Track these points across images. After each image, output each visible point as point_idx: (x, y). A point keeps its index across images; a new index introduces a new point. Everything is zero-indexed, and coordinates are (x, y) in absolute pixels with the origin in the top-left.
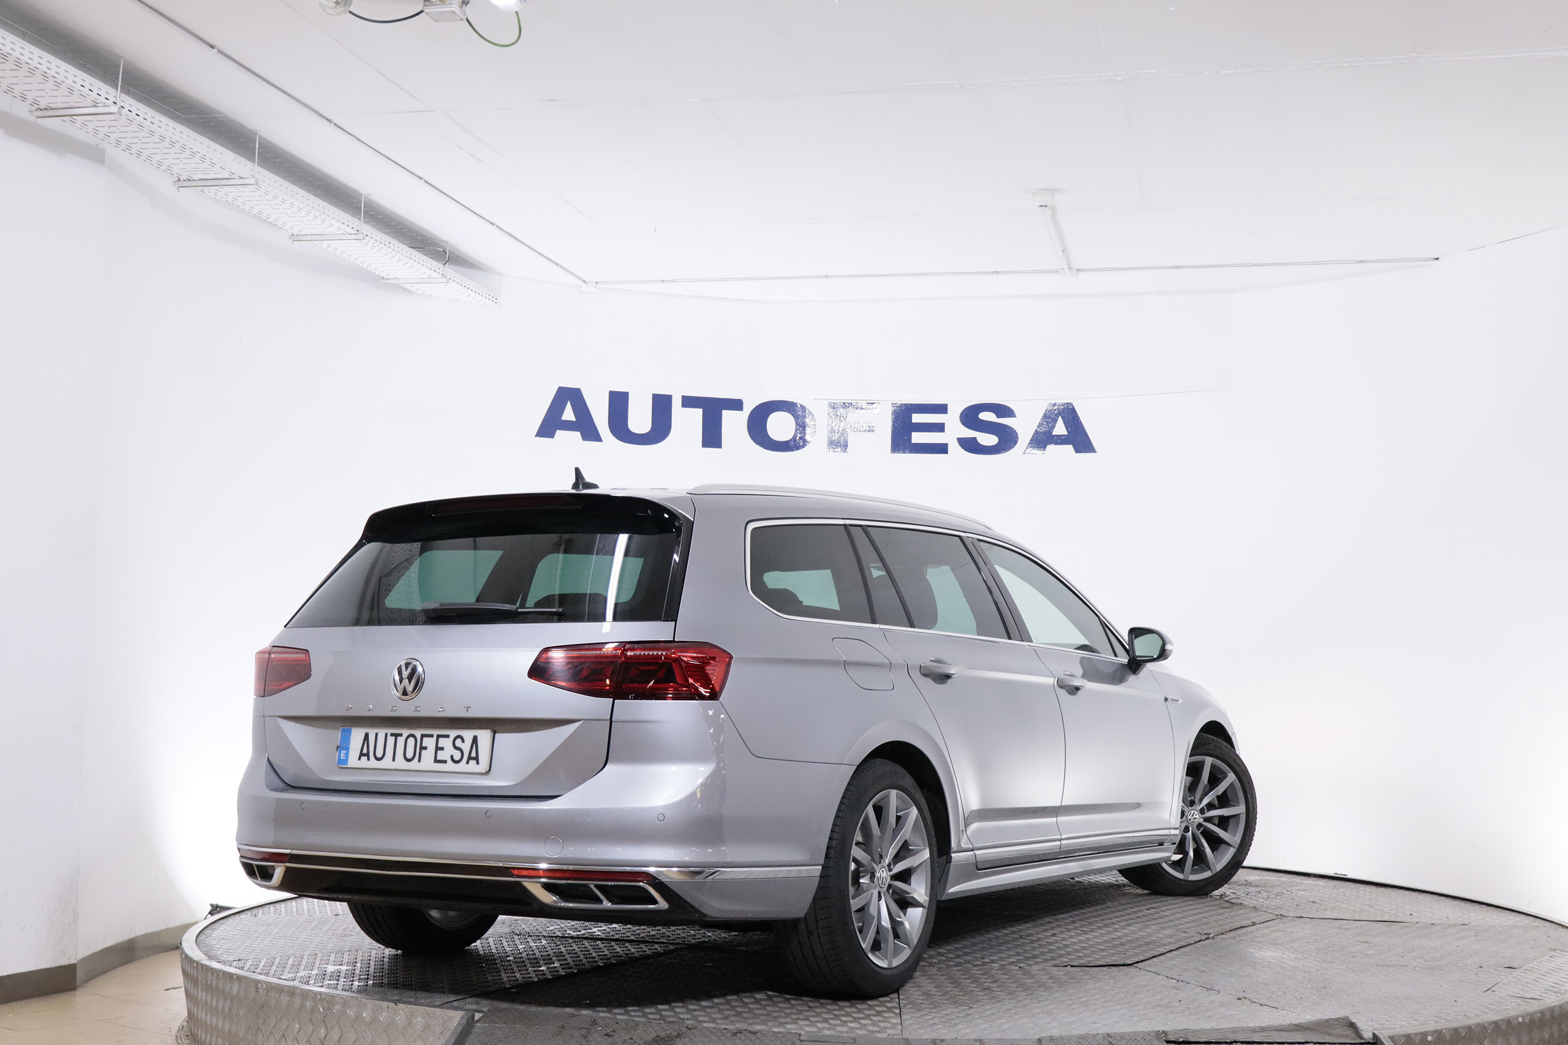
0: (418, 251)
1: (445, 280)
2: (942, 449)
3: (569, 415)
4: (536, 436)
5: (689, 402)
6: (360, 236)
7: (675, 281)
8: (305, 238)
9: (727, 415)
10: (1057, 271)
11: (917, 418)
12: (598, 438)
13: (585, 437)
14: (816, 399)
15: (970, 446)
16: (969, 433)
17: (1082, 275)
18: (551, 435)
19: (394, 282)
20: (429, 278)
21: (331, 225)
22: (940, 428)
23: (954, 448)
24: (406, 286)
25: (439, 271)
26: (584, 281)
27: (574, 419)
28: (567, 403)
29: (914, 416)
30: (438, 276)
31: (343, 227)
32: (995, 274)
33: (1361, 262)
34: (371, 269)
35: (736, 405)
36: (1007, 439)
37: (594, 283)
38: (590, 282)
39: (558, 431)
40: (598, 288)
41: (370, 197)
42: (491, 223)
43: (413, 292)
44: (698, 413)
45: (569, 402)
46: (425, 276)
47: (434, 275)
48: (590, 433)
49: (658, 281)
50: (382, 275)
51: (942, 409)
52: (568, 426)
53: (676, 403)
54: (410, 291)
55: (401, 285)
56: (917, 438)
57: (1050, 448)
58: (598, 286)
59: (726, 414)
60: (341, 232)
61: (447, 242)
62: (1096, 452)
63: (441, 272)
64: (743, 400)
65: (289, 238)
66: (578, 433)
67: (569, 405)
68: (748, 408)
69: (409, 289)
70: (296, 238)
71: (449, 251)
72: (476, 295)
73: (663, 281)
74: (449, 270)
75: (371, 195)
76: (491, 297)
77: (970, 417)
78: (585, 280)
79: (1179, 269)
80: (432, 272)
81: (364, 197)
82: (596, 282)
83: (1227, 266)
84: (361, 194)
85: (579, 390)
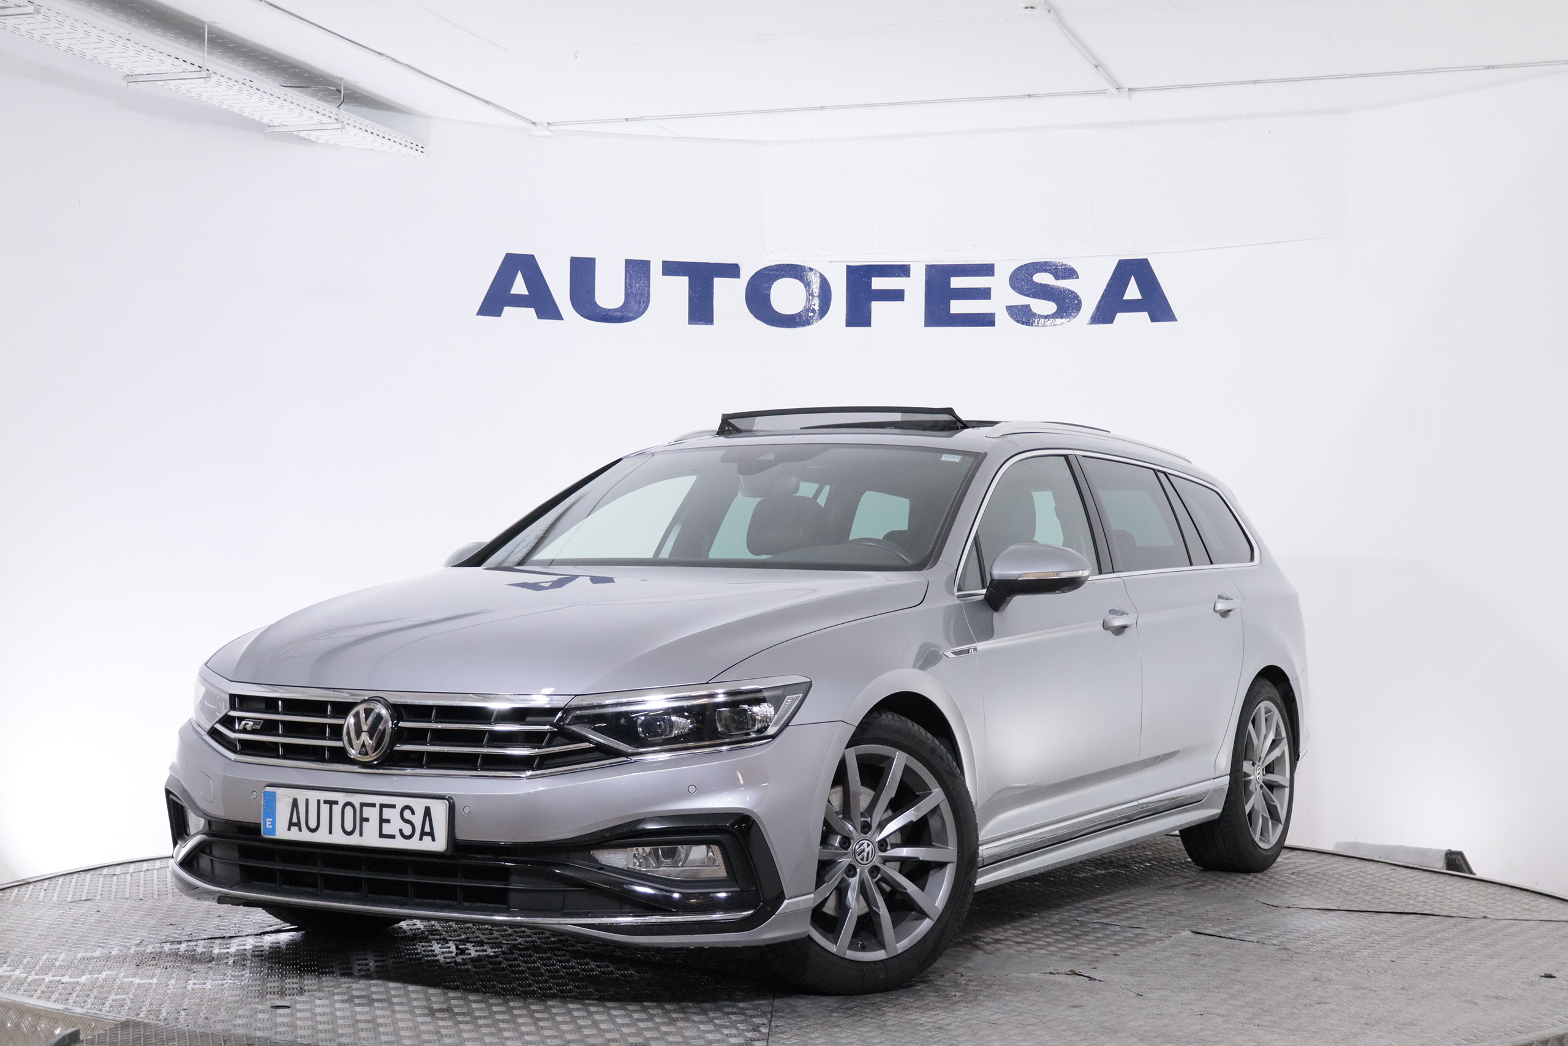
0: (300, 92)
1: (339, 125)
2: (987, 320)
3: (519, 287)
4: (478, 314)
5: (671, 268)
6: (204, 74)
7: (642, 118)
8: (141, 78)
9: (719, 283)
10: (1104, 92)
11: (956, 282)
12: (556, 315)
13: (541, 315)
14: (831, 262)
15: (1023, 315)
16: (1021, 300)
17: (1135, 95)
18: (498, 313)
19: (282, 129)
20: (321, 123)
21: (162, 62)
22: (984, 294)
23: (1003, 319)
24: (303, 134)
25: (331, 115)
26: (533, 123)
27: (527, 293)
28: (517, 272)
29: (952, 279)
30: (330, 121)
31: (177, 62)
32: (1027, 98)
33: (1489, 67)
34: (246, 114)
35: (731, 271)
36: (1067, 304)
37: (546, 125)
38: (541, 123)
39: (505, 308)
40: (551, 131)
41: (216, 25)
42: (379, 53)
43: (315, 142)
44: (683, 282)
45: (519, 272)
46: (315, 121)
47: (325, 120)
48: (547, 309)
49: (620, 120)
50: (265, 121)
51: (987, 270)
52: (519, 301)
53: (656, 270)
54: (310, 141)
55: (296, 133)
56: (958, 307)
57: (1120, 317)
58: (551, 128)
59: (717, 281)
60: (180, 69)
61: (342, 79)
62: (1176, 320)
63: (334, 116)
64: (740, 265)
65: (123, 79)
66: (532, 310)
67: (519, 276)
68: (746, 274)
69: (307, 138)
70: (131, 78)
71: (344, 87)
72: (391, 143)
73: (627, 120)
74: (346, 113)
75: (216, 23)
76: (414, 146)
77: (1022, 279)
78: (535, 121)
79: (1257, 85)
80: (319, 116)
81: (208, 25)
82: (549, 123)
83: (1317, 78)
84: (205, 22)
85: (532, 256)
